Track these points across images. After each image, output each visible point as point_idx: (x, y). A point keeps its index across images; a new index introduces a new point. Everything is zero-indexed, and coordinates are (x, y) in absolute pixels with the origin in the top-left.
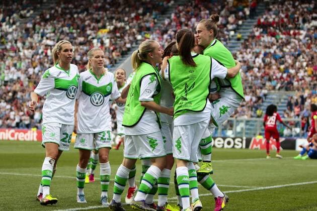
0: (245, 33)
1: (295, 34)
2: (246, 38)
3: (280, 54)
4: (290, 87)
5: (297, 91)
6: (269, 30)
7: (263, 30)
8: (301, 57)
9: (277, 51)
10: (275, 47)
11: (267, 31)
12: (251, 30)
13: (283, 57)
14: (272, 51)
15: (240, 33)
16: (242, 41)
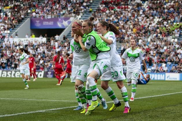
0: (94, 8)
1: (125, 8)
2: (95, 11)
3: (116, 20)
4: (122, 40)
5: (126, 43)
6: (109, 6)
7: (106, 6)
8: (129, 22)
9: (114, 18)
10: (113, 16)
11: (108, 6)
12: (98, 6)
13: (118, 22)
14: (111, 19)
15: (91, 8)
16: (93, 13)
